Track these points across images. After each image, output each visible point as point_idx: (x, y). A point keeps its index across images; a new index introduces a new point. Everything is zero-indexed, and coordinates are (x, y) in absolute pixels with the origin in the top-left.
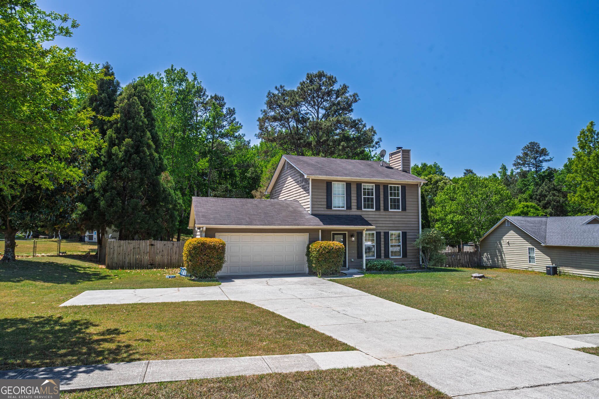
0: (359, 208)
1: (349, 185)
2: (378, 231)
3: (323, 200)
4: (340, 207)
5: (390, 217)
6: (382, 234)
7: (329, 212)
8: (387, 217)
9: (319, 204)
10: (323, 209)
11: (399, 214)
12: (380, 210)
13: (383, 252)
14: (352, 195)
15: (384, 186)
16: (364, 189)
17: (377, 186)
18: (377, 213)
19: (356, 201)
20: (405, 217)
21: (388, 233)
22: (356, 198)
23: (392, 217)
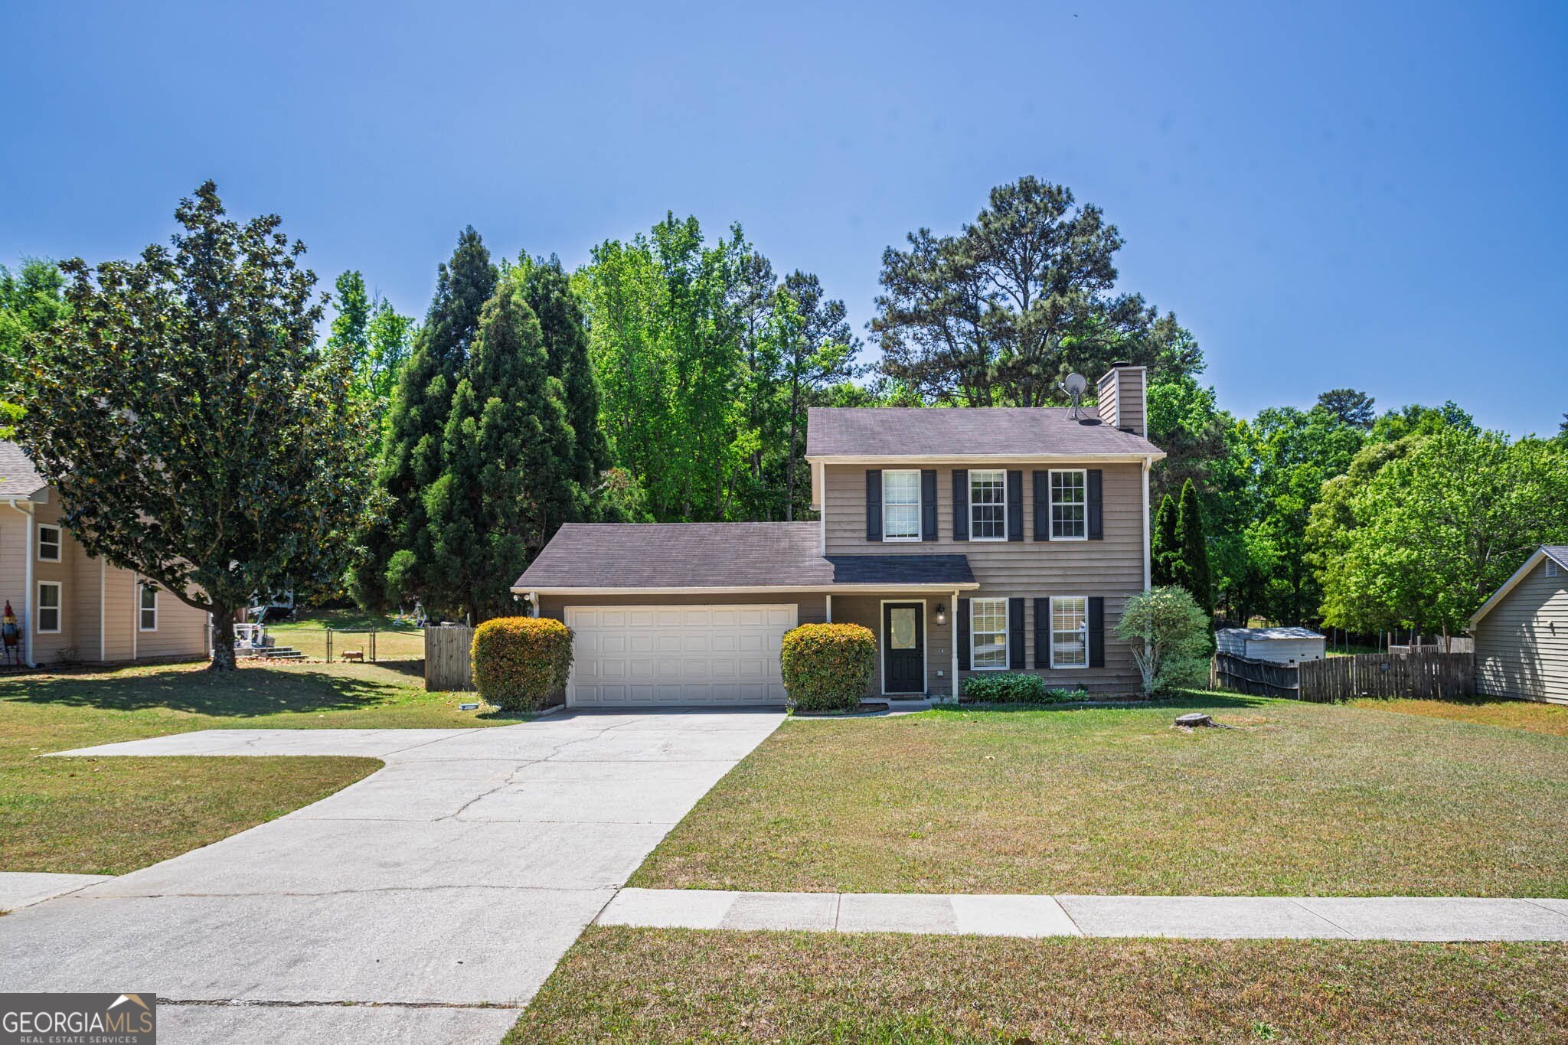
0: (960, 534)
1: (929, 476)
2: (1015, 596)
3: (856, 518)
4: (904, 536)
5: (1053, 556)
6: (1029, 604)
7: (873, 550)
8: (1044, 557)
9: (846, 530)
10: (856, 543)
11: (1083, 549)
12: (1022, 540)
13: (1030, 651)
14: (940, 502)
15: (1035, 473)
16: (974, 484)
17: (1015, 474)
18: (1015, 547)
19: (950, 518)
20: (1099, 556)
21: (1047, 600)
22: (950, 510)
23: (1061, 556)
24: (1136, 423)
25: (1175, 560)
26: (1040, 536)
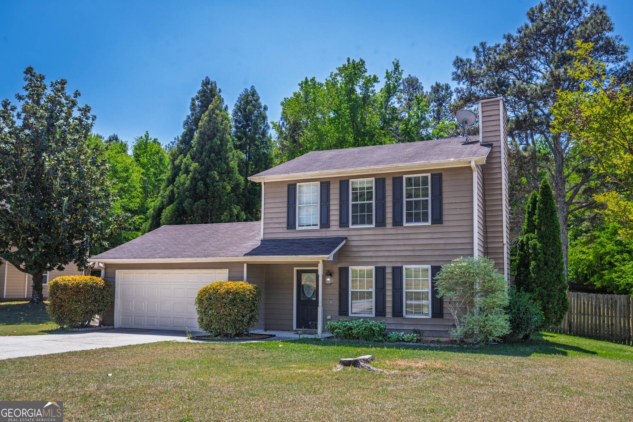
0: (343, 224)
1: (325, 185)
2: (379, 265)
3: (281, 215)
4: (310, 225)
5: (406, 237)
6: (389, 271)
7: (290, 235)
8: (400, 237)
9: (275, 223)
10: (281, 231)
11: (428, 231)
12: (385, 226)
13: (389, 305)
14: (332, 202)
15: (394, 179)
16: (353, 189)
17: (380, 181)
18: (380, 231)
19: (337, 212)
20: (439, 236)
21: (401, 268)
22: (338, 207)
23: (411, 237)
24: (495, 139)
25: (532, 239)
26: (397, 222)
